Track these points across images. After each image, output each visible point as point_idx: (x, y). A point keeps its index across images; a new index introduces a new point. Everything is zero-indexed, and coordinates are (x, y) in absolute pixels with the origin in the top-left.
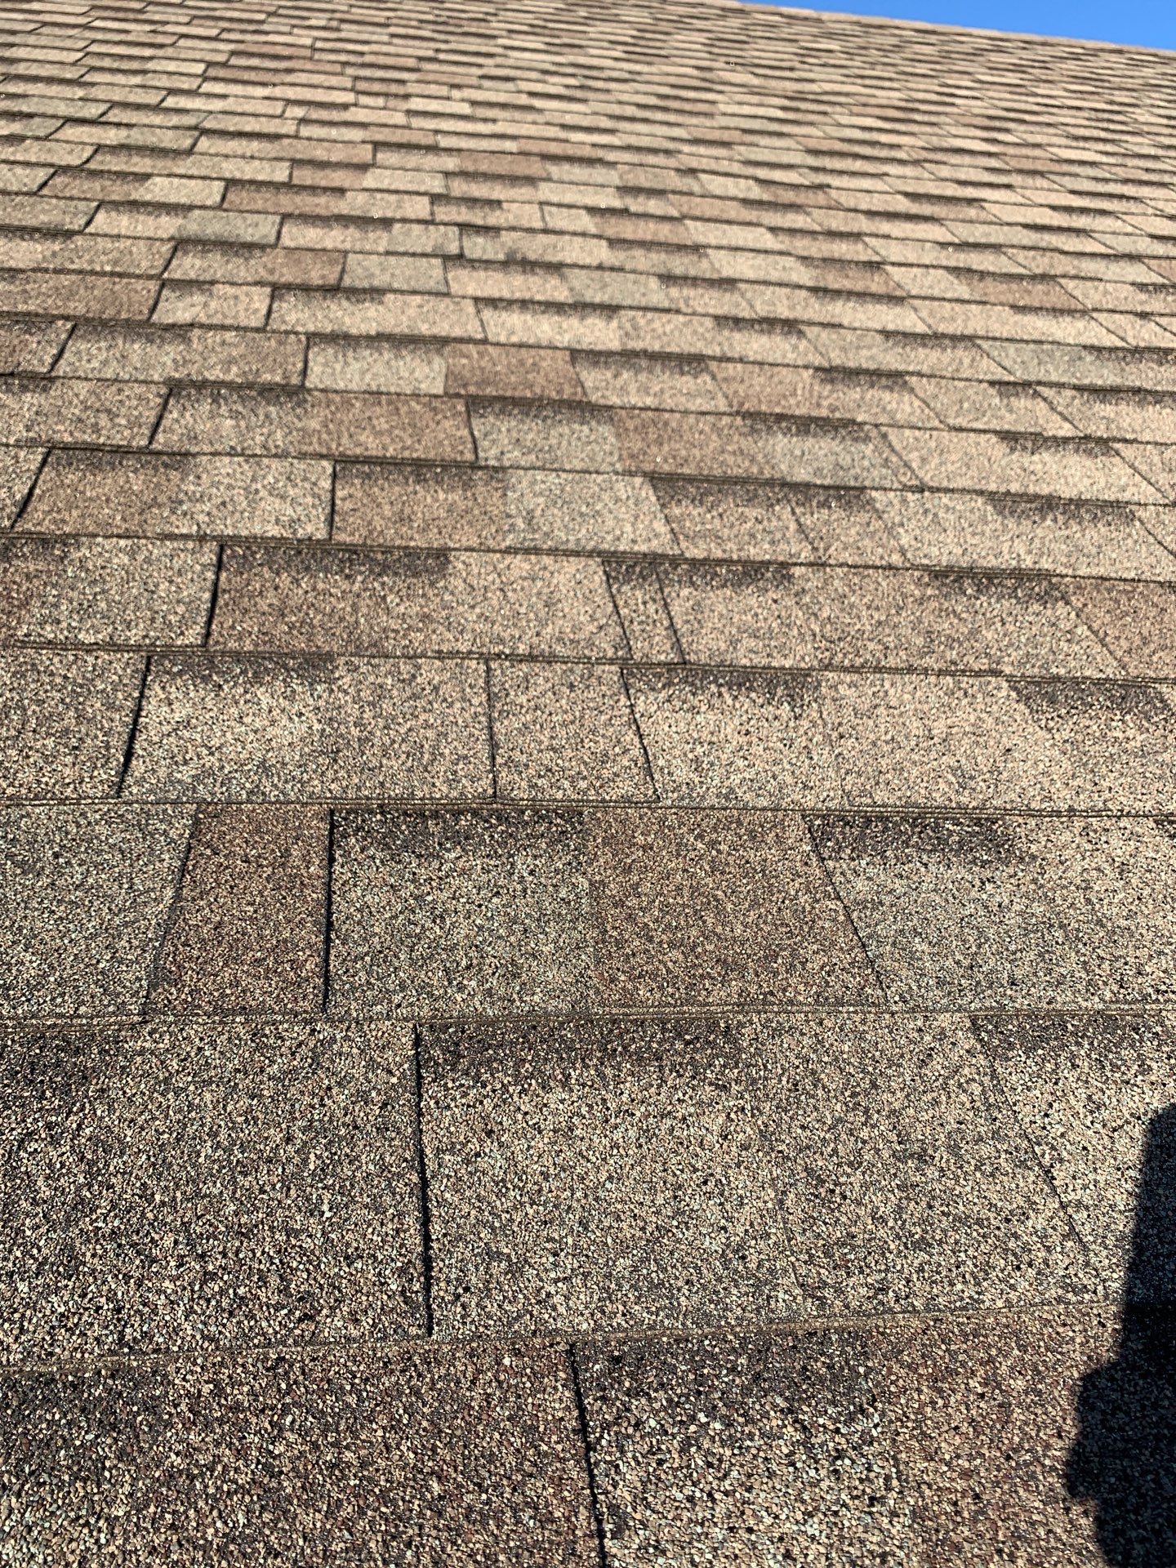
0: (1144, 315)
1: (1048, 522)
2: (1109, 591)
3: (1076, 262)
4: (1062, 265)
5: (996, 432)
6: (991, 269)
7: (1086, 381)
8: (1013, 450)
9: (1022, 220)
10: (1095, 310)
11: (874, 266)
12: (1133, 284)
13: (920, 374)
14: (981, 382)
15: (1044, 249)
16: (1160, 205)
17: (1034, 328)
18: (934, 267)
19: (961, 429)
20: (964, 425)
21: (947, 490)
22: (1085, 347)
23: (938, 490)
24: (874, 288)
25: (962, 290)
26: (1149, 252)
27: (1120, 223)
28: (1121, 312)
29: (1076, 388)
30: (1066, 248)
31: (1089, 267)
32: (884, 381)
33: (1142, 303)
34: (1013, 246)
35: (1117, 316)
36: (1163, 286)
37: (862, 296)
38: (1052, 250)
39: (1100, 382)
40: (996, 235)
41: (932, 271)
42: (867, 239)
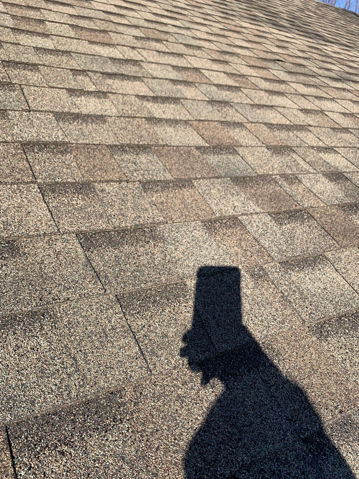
0: (133, 48)
1: (75, 123)
2: (88, 149)
3: (117, 27)
4: (112, 27)
5: (66, 89)
6: (86, 26)
7: (105, 71)
8: (71, 96)
9: (103, 9)
10: (118, 45)
11: (41, 21)
12: (133, 36)
13: (44, 65)
14: (68, 69)
15: (107, 21)
16: (152, 9)
17: (94, 50)
18: (64, 24)
19: (53, 87)
20: (55, 86)
21: (39, 111)
22: (110, 58)
23: (36, 111)
24: (39, 30)
25: (72, 34)
26: (142, 25)
27: (136, 14)
28: (126, 46)
29: (101, 73)
30: (115, 21)
31: (121, 29)
32: (30, 67)
33: (134, 43)
34: (96, 19)
35: (125, 47)
36: (143, 38)
37: (32, 33)
38: (110, 21)
39: (110, 71)
40: (92, 14)
41: (63, 25)
42: (42, 10)
